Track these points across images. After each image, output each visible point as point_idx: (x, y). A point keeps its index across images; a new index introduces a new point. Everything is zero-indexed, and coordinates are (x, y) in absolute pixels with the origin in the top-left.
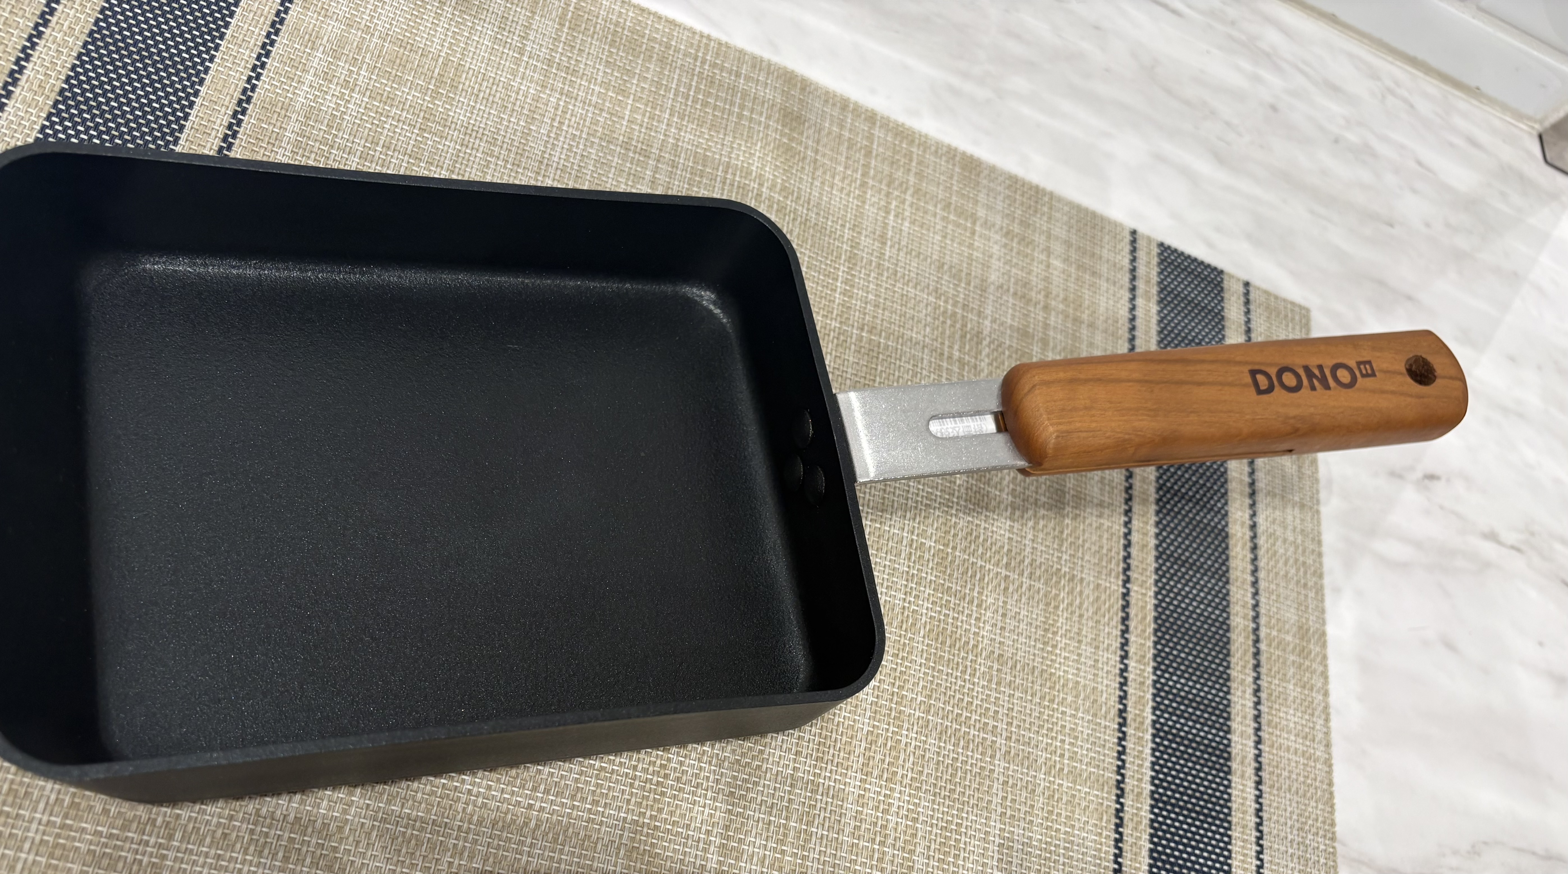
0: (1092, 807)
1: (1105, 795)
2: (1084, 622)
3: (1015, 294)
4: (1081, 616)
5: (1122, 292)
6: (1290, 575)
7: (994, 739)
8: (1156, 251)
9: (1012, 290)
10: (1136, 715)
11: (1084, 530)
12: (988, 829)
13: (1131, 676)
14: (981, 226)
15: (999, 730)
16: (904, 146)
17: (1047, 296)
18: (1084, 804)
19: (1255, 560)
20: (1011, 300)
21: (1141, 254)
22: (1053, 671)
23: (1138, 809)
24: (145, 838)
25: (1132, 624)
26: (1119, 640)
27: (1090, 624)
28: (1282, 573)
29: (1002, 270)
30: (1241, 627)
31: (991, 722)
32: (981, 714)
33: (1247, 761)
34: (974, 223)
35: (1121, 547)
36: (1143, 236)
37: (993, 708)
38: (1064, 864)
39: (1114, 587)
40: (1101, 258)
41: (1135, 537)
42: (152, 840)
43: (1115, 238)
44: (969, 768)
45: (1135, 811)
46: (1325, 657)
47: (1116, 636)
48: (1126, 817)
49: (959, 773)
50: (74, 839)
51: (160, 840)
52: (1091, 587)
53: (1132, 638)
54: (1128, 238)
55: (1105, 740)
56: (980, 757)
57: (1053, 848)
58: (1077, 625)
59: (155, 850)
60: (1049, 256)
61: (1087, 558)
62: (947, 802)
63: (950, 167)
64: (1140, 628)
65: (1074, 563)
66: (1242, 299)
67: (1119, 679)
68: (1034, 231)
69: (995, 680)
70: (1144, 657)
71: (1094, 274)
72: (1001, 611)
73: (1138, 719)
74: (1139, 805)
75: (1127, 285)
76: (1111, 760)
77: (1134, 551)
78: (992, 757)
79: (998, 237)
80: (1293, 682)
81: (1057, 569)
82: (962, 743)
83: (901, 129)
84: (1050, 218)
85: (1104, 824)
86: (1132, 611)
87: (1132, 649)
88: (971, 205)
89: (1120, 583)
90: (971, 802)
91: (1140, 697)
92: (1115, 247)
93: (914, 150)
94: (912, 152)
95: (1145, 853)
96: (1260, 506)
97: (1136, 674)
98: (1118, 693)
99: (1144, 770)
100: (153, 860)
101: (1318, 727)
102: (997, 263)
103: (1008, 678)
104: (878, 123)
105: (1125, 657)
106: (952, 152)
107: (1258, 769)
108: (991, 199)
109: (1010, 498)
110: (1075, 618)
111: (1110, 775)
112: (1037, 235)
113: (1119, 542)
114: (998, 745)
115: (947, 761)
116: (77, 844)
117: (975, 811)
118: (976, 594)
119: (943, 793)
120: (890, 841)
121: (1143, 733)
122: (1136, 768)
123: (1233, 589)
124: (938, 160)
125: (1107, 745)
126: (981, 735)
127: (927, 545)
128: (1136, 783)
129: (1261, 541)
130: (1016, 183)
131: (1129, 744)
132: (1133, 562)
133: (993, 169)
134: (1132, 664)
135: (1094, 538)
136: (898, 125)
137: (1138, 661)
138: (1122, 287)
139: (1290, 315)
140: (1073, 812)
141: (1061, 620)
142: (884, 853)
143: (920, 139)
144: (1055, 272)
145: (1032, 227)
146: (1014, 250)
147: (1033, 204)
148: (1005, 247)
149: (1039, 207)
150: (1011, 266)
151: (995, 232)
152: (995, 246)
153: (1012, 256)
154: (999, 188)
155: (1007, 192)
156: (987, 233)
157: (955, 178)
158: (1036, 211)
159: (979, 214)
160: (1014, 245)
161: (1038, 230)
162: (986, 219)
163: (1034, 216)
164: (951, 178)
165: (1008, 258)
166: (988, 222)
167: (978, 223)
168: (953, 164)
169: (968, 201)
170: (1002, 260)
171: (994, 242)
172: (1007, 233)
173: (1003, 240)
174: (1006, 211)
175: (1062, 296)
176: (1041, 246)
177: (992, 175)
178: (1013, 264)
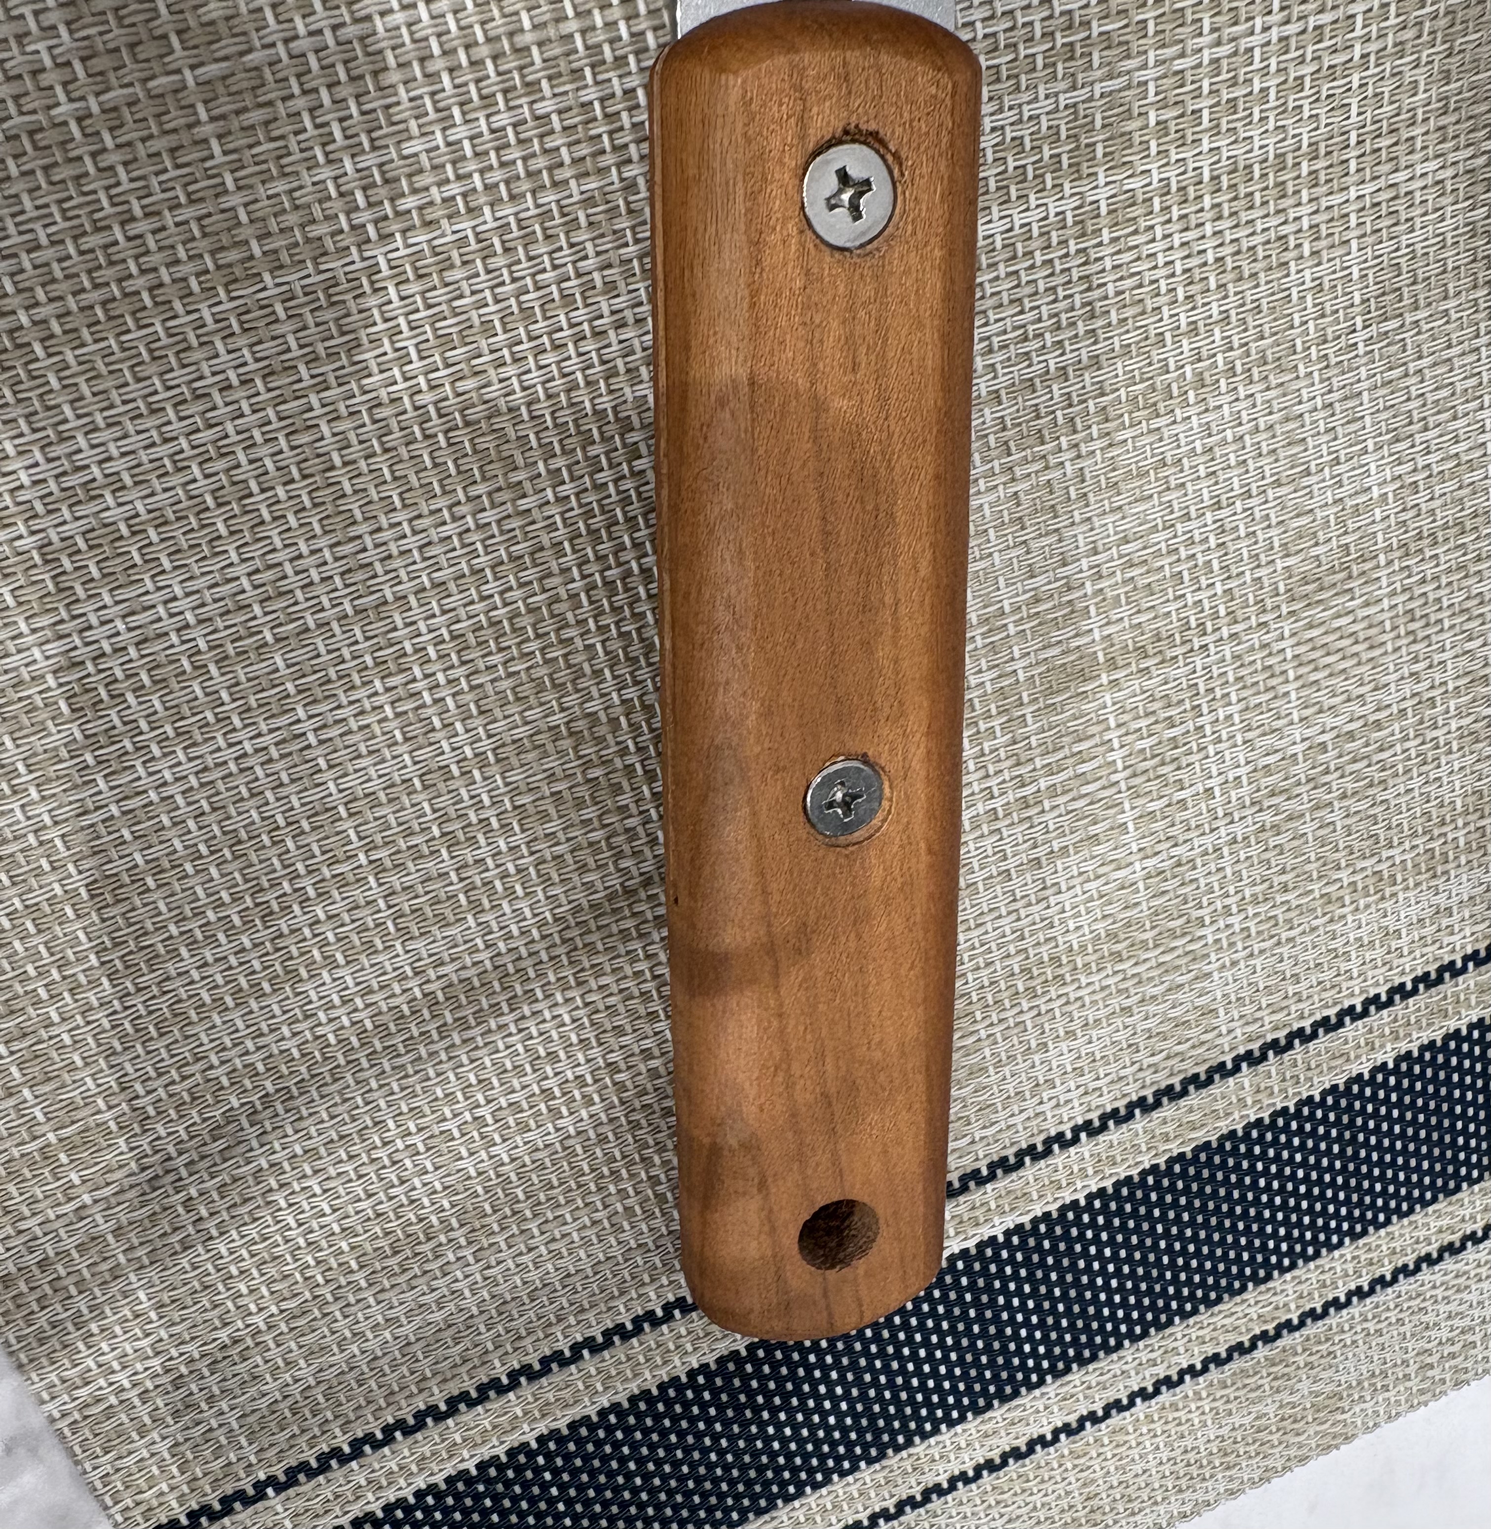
2: (1119, 1022)
4: (1127, 1011)
6: (1433, 1333)
10: (986, 1204)
11: (1313, 929)
13: (1058, 1160)
19: (1429, 1260)
22: (979, 1016)
26: (1121, 1104)
27: (1121, 1036)
28: (1430, 1318)
30: (1280, 1299)
33: (1019, 1429)
39: (1225, 1041)
41: (1351, 1030)
46: (1303, 1460)
52: (1200, 1002)
58: (1102, 1013)
61: (1258, 962)
64: (1169, 1129)
65: (1232, 945)
72: (1041, 851)
80: (1225, 1431)
81: (1201, 919)
87: (1115, 1135)
91: (1026, 1194)
97: (1068, 1167)
98: (1009, 1152)
101: (1161, 1509)
105: (1090, 1129)
107: (1016, 1454)
109: (1299, 748)
110: (1116, 1003)
113: (1327, 1006)
117: (581, 1013)
118: (1043, 784)
120: (395, 880)
123: (1348, 1250)
127: (1084, 625)
134: (1086, 1148)
135: (1310, 956)
141: (1095, 978)
142: (361, 880)
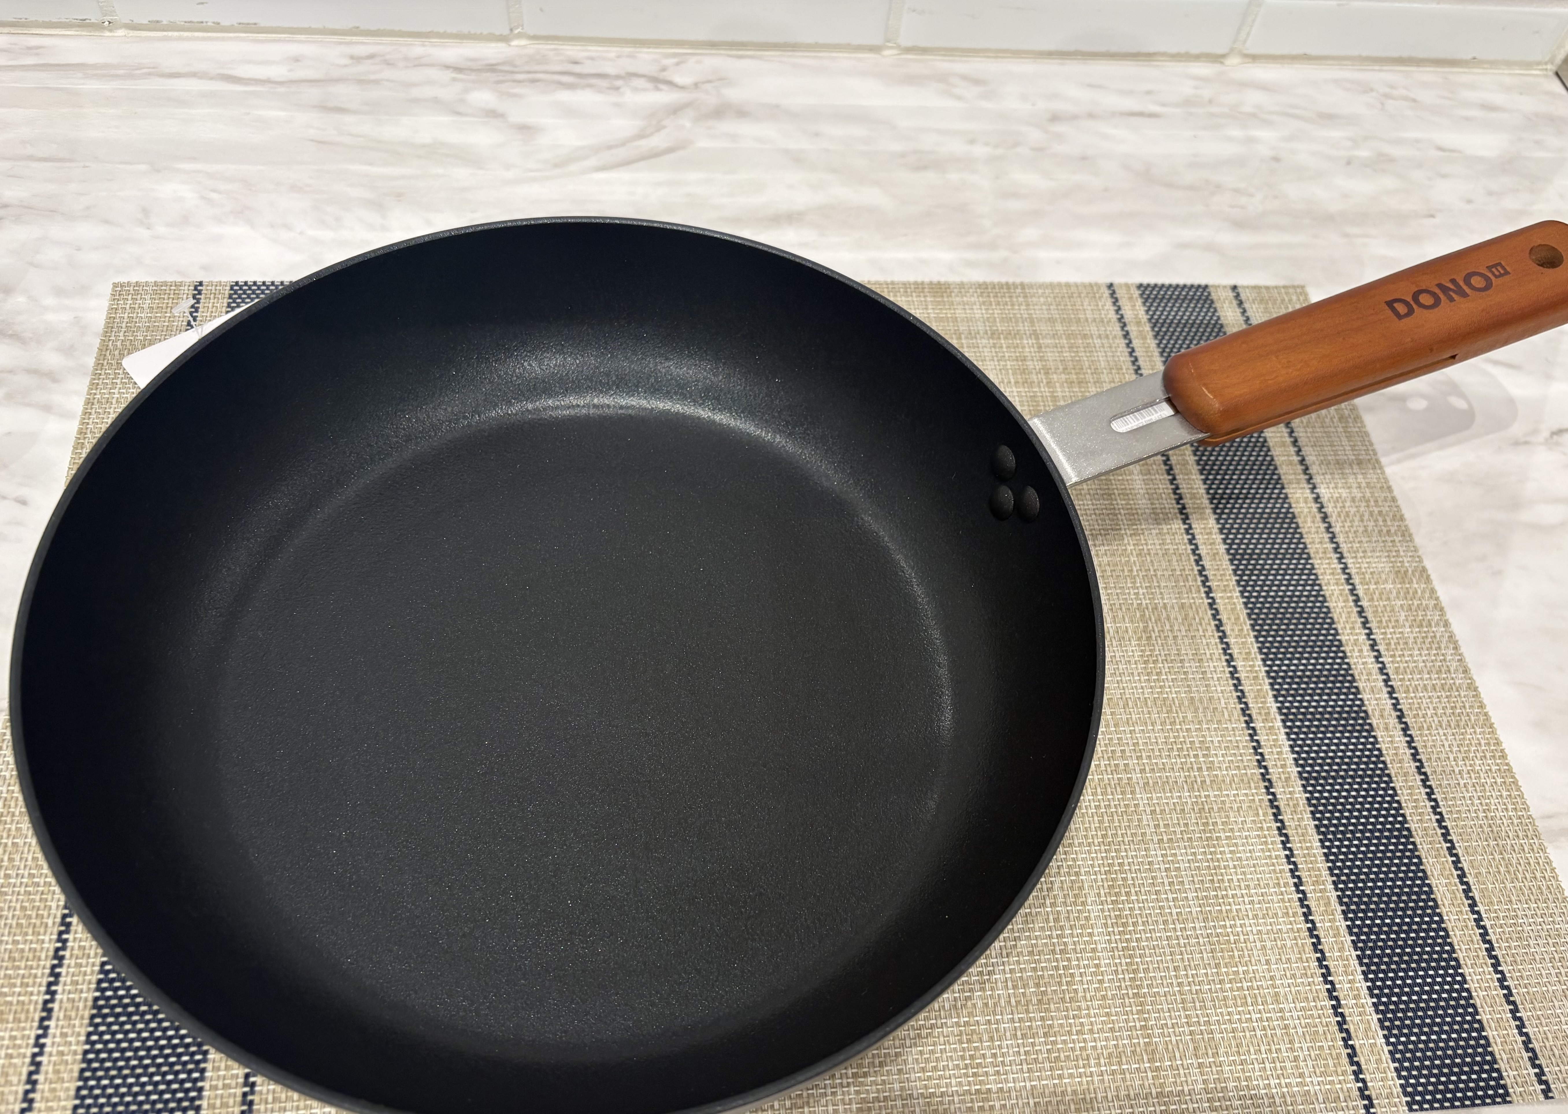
0: (1244, 806)
1: (1254, 791)
2: (1180, 642)
3: (1016, 383)
4: (1175, 638)
5: (1117, 341)
6: (1370, 529)
7: (1129, 776)
8: (1136, 293)
9: (1012, 381)
10: (1259, 708)
11: (1152, 561)
12: (1150, 859)
13: (1242, 675)
14: (967, 338)
15: (1131, 767)
17: (1047, 373)
18: (1235, 806)
19: (1328, 528)
20: (1014, 389)
21: (1124, 303)
22: (1165, 696)
23: (1290, 793)
25: (1227, 628)
26: (1220, 646)
27: (1187, 641)
28: (1361, 529)
29: (998, 367)
30: (1336, 593)
31: (1122, 763)
32: (1108, 758)
33: (1386, 713)
34: (960, 338)
35: (1194, 563)
36: (1120, 285)
37: (1119, 749)
38: (1235, 867)
39: (1198, 601)
40: (1087, 320)
41: (1203, 550)
43: (1095, 297)
44: (1113, 810)
45: (1289, 796)
46: (1433, 591)
47: (1216, 644)
48: (1282, 804)
49: (1106, 818)
52: (1177, 609)
53: (1231, 640)
54: (1107, 293)
55: (1237, 742)
56: (1121, 796)
57: (1219, 856)
58: (1174, 647)
60: (1037, 338)
61: (1163, 584)
62: (1103, 848)
63: (923, 299)
64: (1236, 628)
65: (1152, 593)
66: (1235, 302)
67: (1231, 682)
68: (1017, 322)
69: (1112, 723)
70: (1249, 653)
71: (1085, 336)
73: (1263, 712)
74: (1291, 789)
75: (1120, 333)
76: (1249, 758)
77: (1206, 562)
78: (1133, 793)
79: (984, 341)
80: (1407, 625)
81: (1138, 604)
82: (1099, 790)
84: (1028, 305)
85: (1262, 818)
86: (1224, 616)
87: (1235, 651)
88: (951, 324)
89: (1204, 595)
90: (1126, 840)
91: (1258, 690)
92: (1097, 305)
95: (1312, 831)
96: (1317, 479)
97: (1247, 672)
98: (1235, 694)
99: (1285, 756)
101: (1449, 658)
102: (992, 363)
103: (1124, 717)
105: (1230, 660)
107: (1400, 717)
108: (968, 311)
110: (1170, 641)
111: (1253, 771)
112: (1021, 325)
113: (1189, 559)
114: (1134, 780)
115: (1090, 812)
117: (1132, 847)
119: (1096, 841)
121: (1272, 722)
122: (1276, 756)
123: (1316, 562)
124: (910, 299)
125: (1241, 745)
126: (1115, 776)
128: (1281, 770)
129: (1329, 509)
130: (987, 288)
131: (1262, 737)
132: (1209, 573)
133: (962, 285)
134: (1239, 664)
135: (1164, 564)
137: (1244, 660)
138: (1115, 337)
139: (1286, 299)
140: (1228, 817)
141: (1157, 648)
144: (1048, 350)
145: (1013, 320)
146: (1004, 346)
147: (1008, 300)
148: (995, 347)
149: (1015, 300)
150: (1005, 361)
151: (981, 338)
152: (985, 350)
153: (1003, 352)
154: (973, 299)
155: (981, 299)
156: (974, 341)
157: (930, 307)
158: (1013, 305)
159: (961, 328)
160: (1003, 341)
161: (1020, 320)
162: (970, 330)
163: (1013, 309)
164: (927, 309)
165: (1000, 355)
166: (973, 332)
167: (963, 336)
168: (925, 296)
169: (948, 322)
170: (995, 359)
171: (983, 347)
172: (992, 334)
173: (991, 341)
174: (985, 316)
175: (1061, 367)
176: (1028, 332)
177: (963, 290)
178: (1007, 358)
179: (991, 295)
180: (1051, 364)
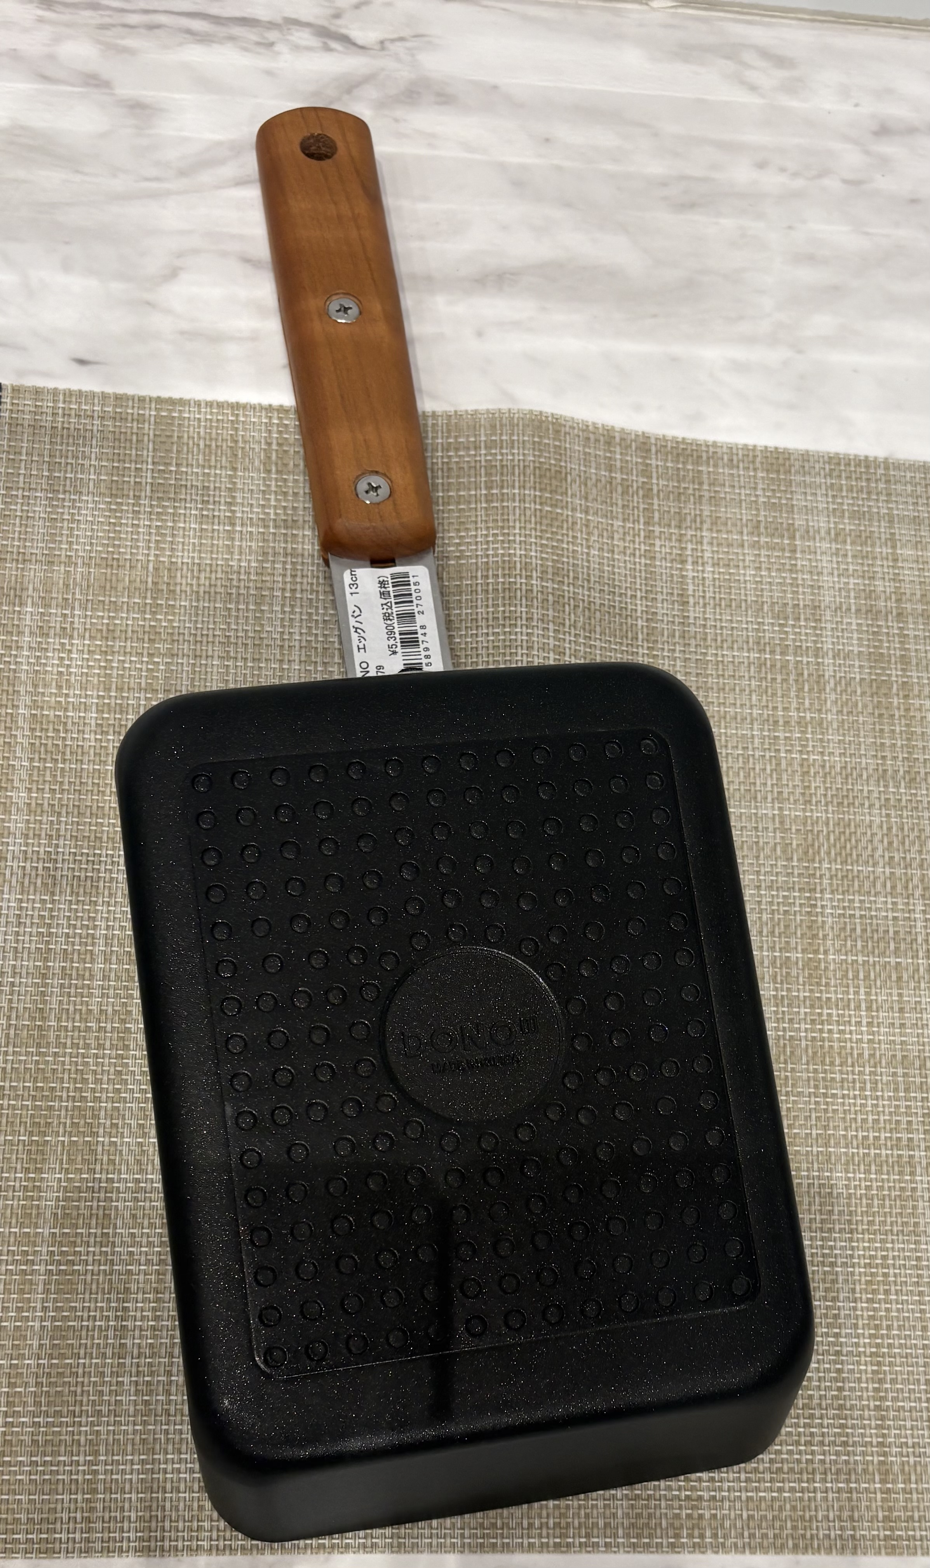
3: (858, 611)
7: (912, 1153)
9: (853, 608)
12: (919, 1254)
14: (803, 537)
15: (916, 1143)
16: (690, 467)
17: (898, 601)
20: (854, 621)
24: (75, 1458)
29: (837, 586)
31: (904, 1136)
32: (891, 1129)
34: (793, 538)
37: (905, 1119)
42: (81, 1459)
44: (886, 1193)
49: (876, 1202)
50: (15, 1473)
51: (88, 1458)
56: (897, 1177)
59: (86, 1468)
62: (866, 1236)
63: (752, 473)
68: (872, 520)
69: (902, 1087)
78: (912, 1174)
79: (825, 545)
82: (873, 1168)
83: (682, 446)
84: (889, 495)
88: (785, 515)
90: (895, 1229)
93: (703, 468)
94: (699, 472)
100: (87, 1477)
102: (830, 579)
103: (918, 1080)
104: (653, 449)
106: (751, 454)
108: (809, 498)
112: (877, 524)
114: (917, 1159)
115: (858, 1192)
116: (18, 1477)
117: (901, 1238)
118: (862, 997)
119: (860, 1228)
124: (734, 471)
126: (895, 1152)
130: (839, 464)
133: (806, 456)
136: (677, 442)
143: (707, 452)
144: (906, 565)
145: (867, 516)
146: (850, 554)
147: (864, 484)
148: (837, 554)
149: (873, 485)
150: (848, 577)
151: (821, 539)
152: (824, 558)
153: (847, 563)
154: (818, 480)
155: (829, 481)
156: (811, 543)
157: (760, 486)
158: (869, 493)
159: (797, 523)
160: (849, 547)
161: (876, 517)
162: (808, 526)
163: (868, 499)
164: (755, 489)
165: (843, 566)
166: (811, 530)
167: (798, 535)
168: (755, 470)
169: (781, 511)
170: (836, 572)
171: (822, 553)
172: (837, 535)
173: (834, 546)
174: (831, 506)
175: (918, 593)
176: (883, 536)
177: (806, 465)
178: (851, 572)
179: (843, 475)
180: (906, 588)
